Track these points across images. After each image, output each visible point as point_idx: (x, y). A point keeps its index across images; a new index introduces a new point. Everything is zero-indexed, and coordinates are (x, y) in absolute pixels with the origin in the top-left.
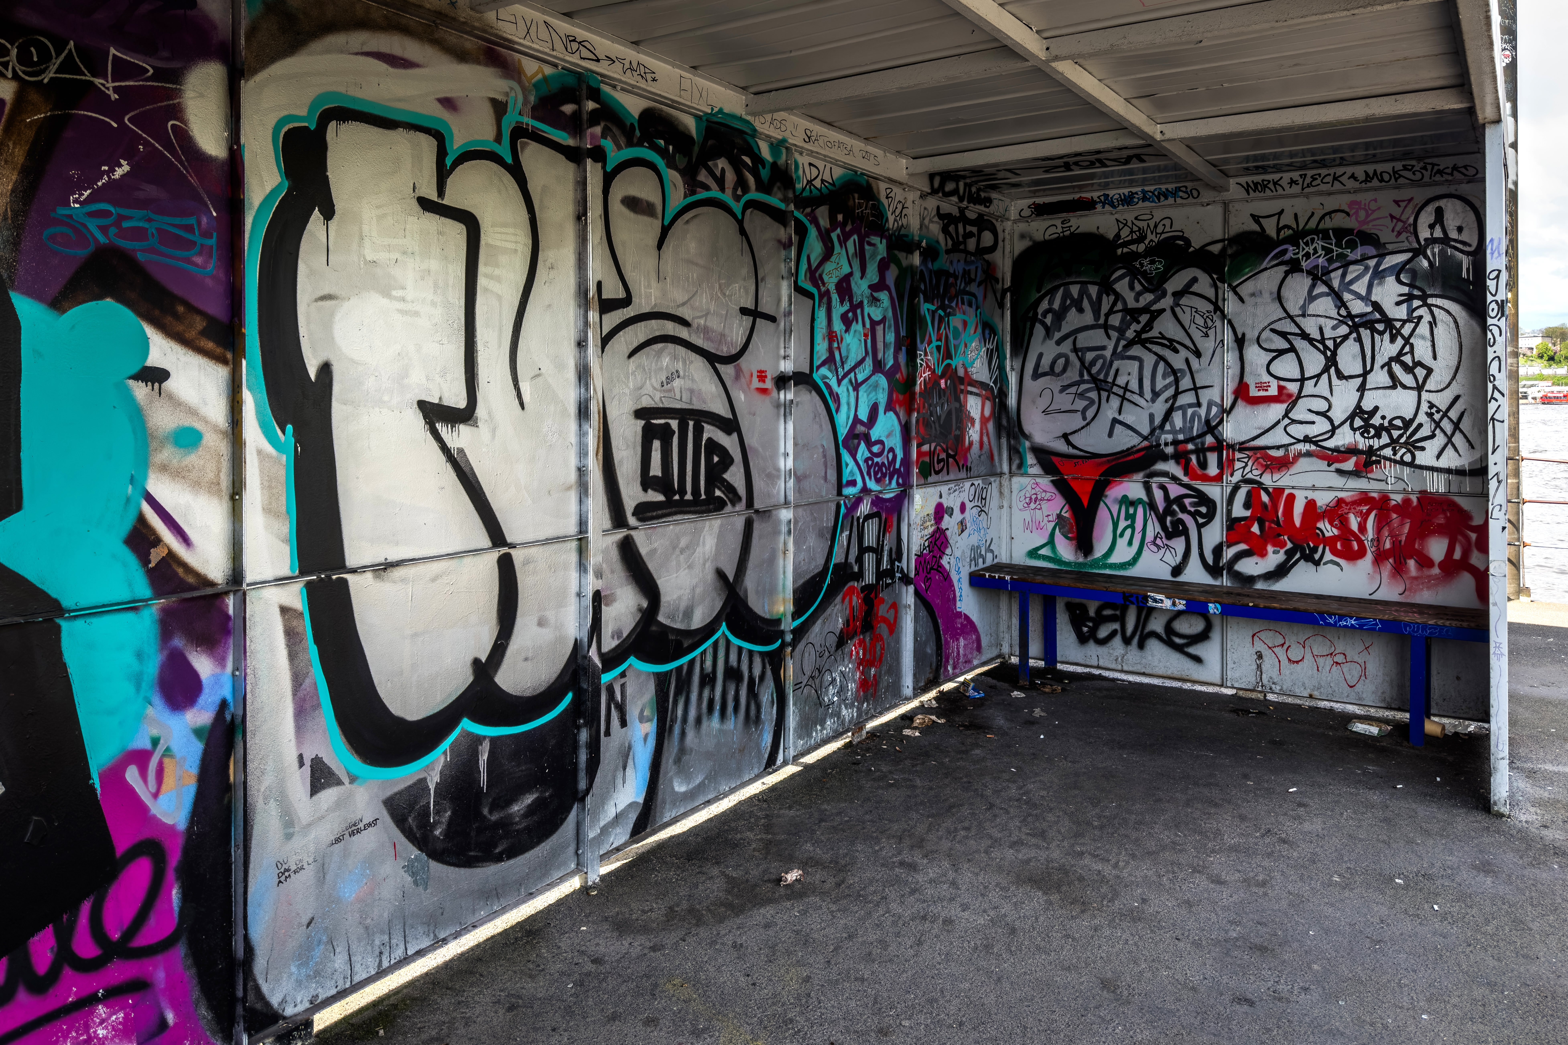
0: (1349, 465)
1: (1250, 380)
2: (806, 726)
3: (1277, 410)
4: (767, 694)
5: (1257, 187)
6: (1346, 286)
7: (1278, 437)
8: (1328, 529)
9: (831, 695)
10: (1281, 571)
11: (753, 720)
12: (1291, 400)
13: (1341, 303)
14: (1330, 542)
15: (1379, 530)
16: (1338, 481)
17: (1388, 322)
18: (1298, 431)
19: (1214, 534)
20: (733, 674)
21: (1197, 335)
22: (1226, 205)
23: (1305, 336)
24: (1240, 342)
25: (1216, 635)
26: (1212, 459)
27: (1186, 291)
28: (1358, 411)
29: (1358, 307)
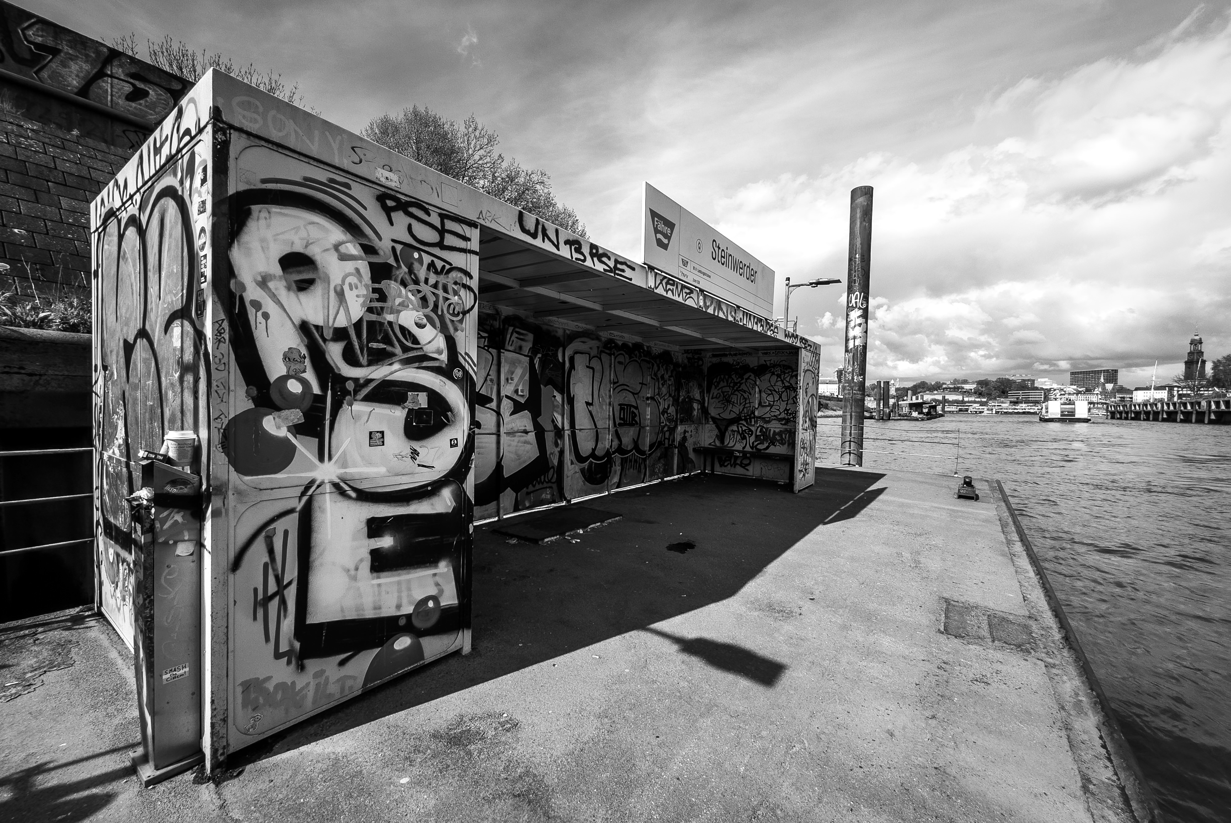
0: (783, 422)
1: (762, 401)
2: (651, 476)
3: (769, 408)
4: (642, 466)
5: (766, 354)
6: (785, 379)
7: (768, 415)
8: (778, 438)
9: (657, 470)
10: (768, 448)
11: (639, 471)
12: (771, 406)
13: (783, 383)
14: (778, 441)
15: (789, 437)
16: (781, 426)
17: (793, 388)
18: (772, 414)
19: (752, 439)
20: (636, 461)
21: (750, 389)
22: (758, 357)
23: (775, 390)
24: (760, 391)
25: (752, 464)
26: (753, 420)
27: (748, 378)
28: (786, 409)
29: (787, 384)
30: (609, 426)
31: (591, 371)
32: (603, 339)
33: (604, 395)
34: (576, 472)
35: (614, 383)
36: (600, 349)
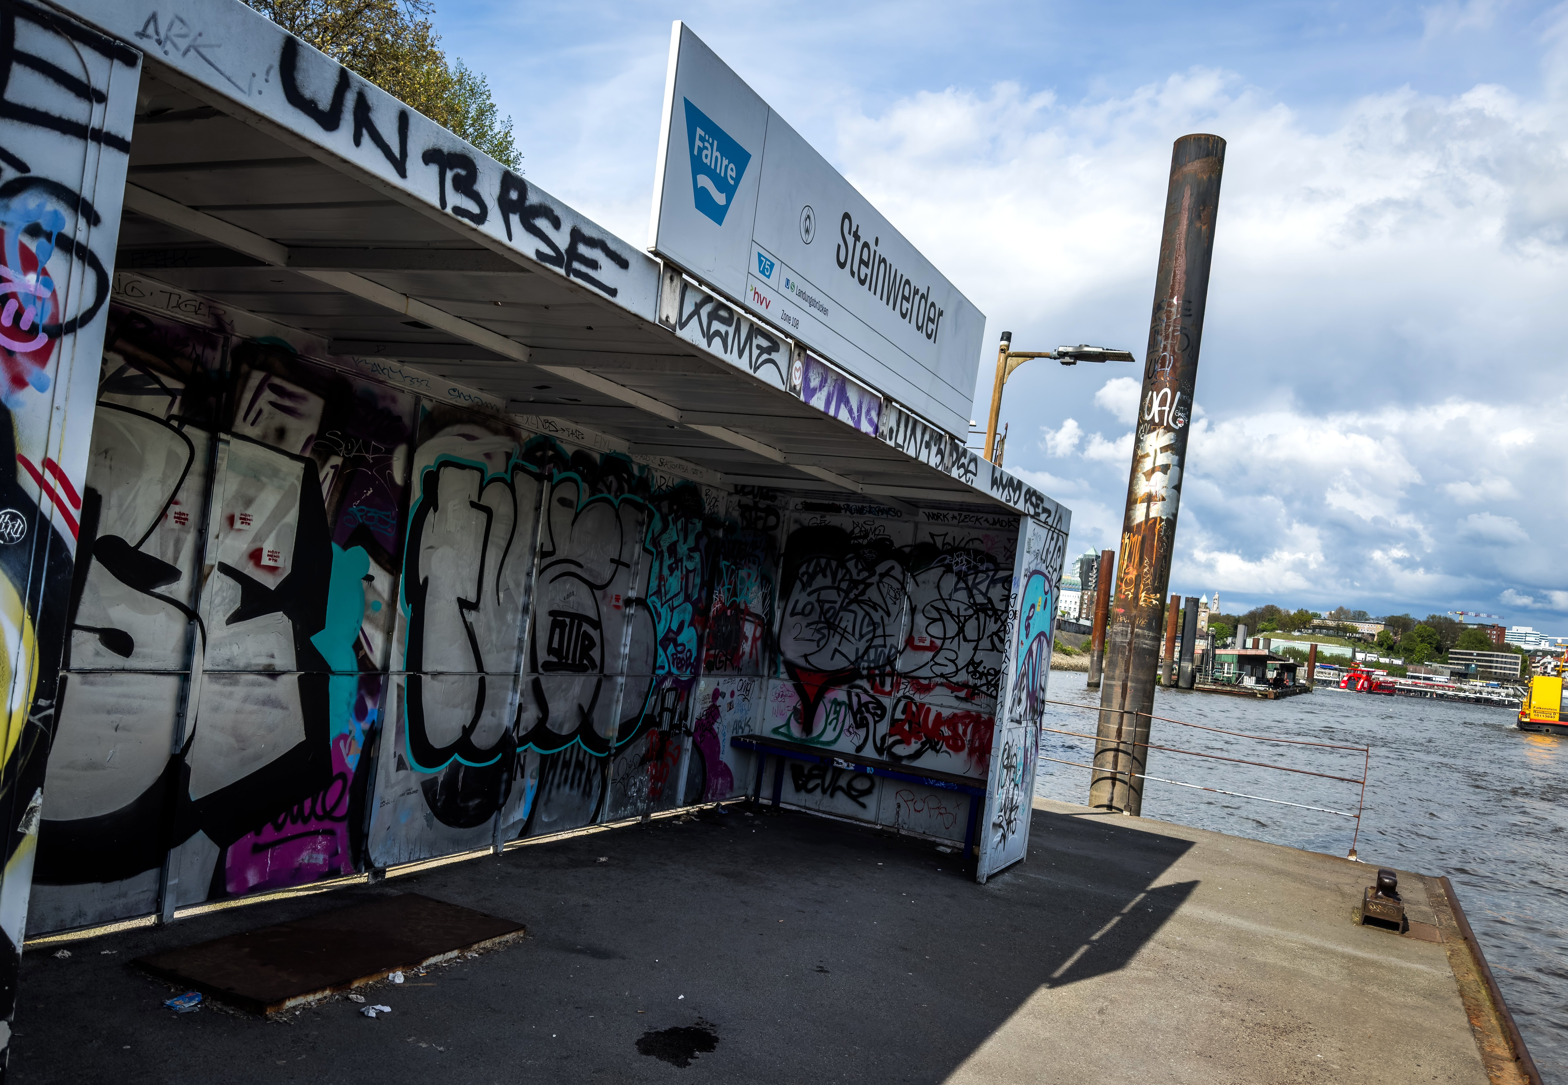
0: (962, 694)
1: (916, 636)
2: (615, 807)
3: (930, 654)
4: (596, 781)
5: (936, 517)
6: (975, 585)
7: (925, 672)
8: (946, 731)
9: (633, 792)
10: (918, 755)
11: (587, 794)
12: (935, 649)
13: (971, 596)
14: (946, 739)
15: (973, 735)
16: (956, 703)
17: (995, 611)
18: (938, 670)
19: (883, 727)
20: (580, 765)
21: (889, 602)
22: (916, 524)
23: (949, 612)
24: (913, 610)
25: (876, 792)
26: (888, 681)
27: (887, 574)
28: (971, 662)
29: (980, 599)
30: (518, 668)
31: (483, 516)
32: (525, 435)
33: (512, 585)
34: (409, 792)
35: (544, 555)
36: (513, 461)
